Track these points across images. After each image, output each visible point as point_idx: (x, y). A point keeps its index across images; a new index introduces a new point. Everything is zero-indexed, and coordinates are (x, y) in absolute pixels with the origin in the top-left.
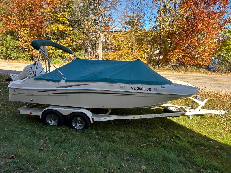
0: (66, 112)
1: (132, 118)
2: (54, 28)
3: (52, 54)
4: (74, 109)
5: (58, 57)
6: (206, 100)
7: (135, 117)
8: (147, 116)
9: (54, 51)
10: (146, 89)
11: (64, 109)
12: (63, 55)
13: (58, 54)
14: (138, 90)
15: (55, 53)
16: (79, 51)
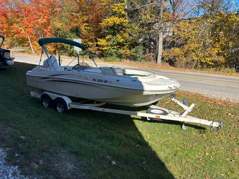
0: (54, 96)
1: (102, 111)
2: (110, 22)
3: (108, 51)
4: (59, 95)
5: (114, 55)
6: (193, 105)
7: (104, 110)
8: (116, 111)
9: (110, 47)
10: (104, 81)
11: (52, 94)
12: (118, 52)
13: (113, 51)
14: (98, 81)
15: (111, 49)
16: (136, 47)
